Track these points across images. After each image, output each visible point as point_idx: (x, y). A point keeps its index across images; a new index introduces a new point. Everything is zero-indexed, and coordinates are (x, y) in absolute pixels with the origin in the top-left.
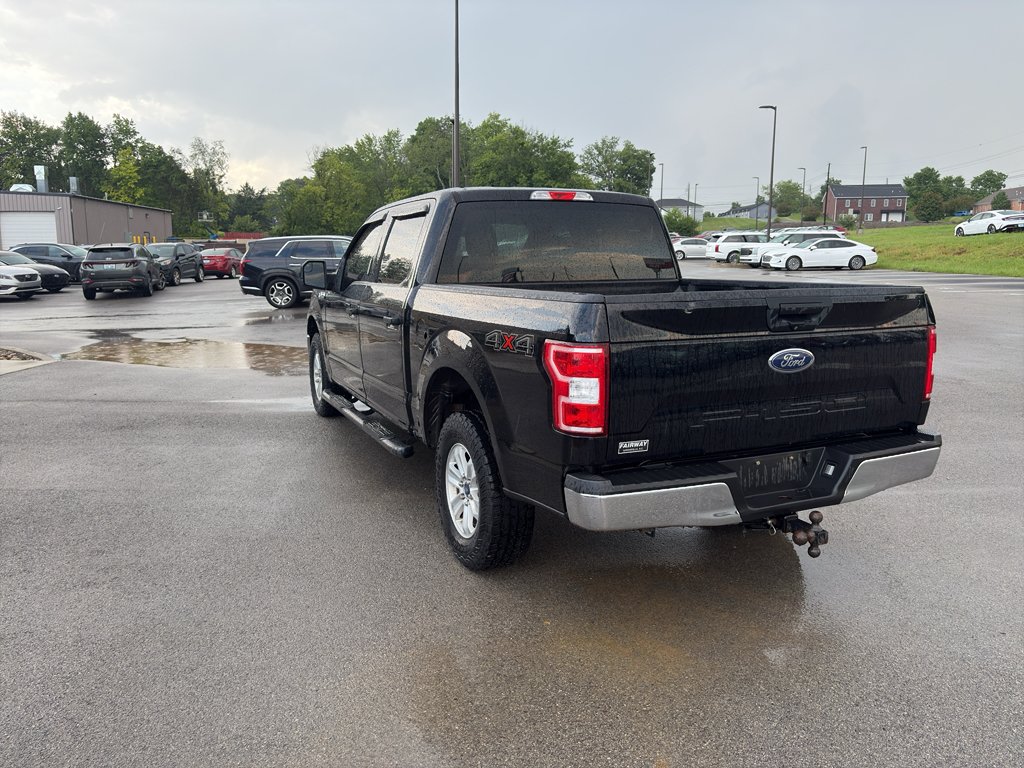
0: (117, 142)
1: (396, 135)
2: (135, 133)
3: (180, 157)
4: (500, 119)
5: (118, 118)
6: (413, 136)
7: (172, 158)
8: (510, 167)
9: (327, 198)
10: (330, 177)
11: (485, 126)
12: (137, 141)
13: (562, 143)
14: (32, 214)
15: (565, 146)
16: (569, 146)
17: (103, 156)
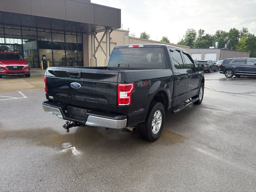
0: (242, 34)
2: (248, 31)
5: (244, 28)
12: (248, 34)
14: (212, 54)
17: (238, 38)
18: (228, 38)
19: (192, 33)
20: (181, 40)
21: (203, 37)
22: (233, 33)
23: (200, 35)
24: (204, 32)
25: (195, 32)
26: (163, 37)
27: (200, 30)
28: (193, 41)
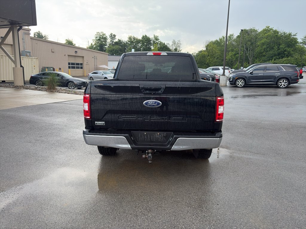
0: (154, 42)
1: (232, 35)
2: (159, 39)
3: (169, 45)
4: (270, 28)
5: (155, 35)
6: (238, 36)
7: (167, 46)
8: (271, 43)
9: (208, 56)
10: (210, 49)
11: (264, 30)
12: (159, 42)
13: (293, 34)
15: (294, 35)
16: (295, 35)
17: (150, 46)
18: (141, 45)
19: (103, 37)
20: (90, 45)
21: (115, 43)
22: (145, 40)
23: (112, 40)
24: (116, 37)
25: (105, 37)
26: (67, 40)
27: (111, 35)
28: (105, 47)
